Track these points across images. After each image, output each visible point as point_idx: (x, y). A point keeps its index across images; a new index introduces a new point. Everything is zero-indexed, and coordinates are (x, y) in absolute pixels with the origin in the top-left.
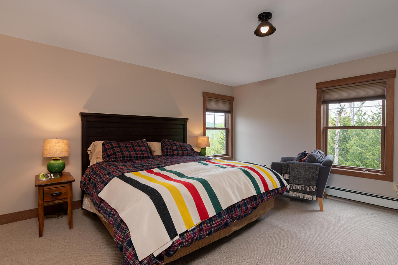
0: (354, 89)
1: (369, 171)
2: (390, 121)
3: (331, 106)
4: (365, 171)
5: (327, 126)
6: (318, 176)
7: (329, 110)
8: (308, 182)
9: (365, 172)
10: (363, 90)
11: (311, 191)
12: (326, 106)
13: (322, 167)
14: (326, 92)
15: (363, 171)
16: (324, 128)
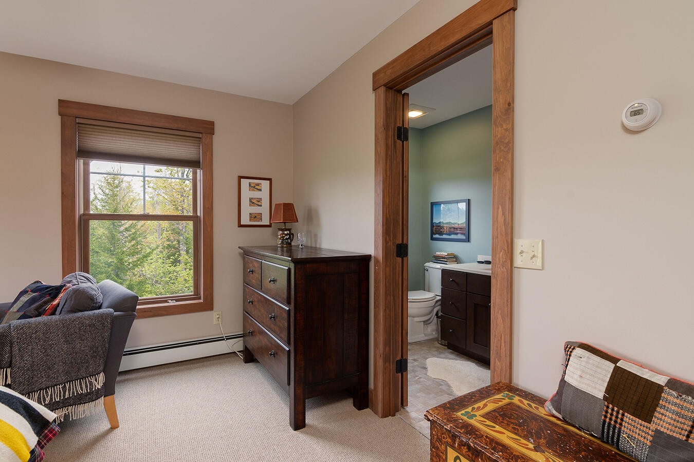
0: (149, 138)
1: (177, 301)
2: (208, 208)
3: (96, 165)
4: (170, 301)
5: (87, 212)
6: (109, 343)
7: (91, 174)
8: (79, 369)
9: (172, 303)
10: (165, 144)
11: (91, 389)
12: (84, 164)
13: (116, 317)
14: (85, 129)
15: (166, 301)
16: (80, 217)
